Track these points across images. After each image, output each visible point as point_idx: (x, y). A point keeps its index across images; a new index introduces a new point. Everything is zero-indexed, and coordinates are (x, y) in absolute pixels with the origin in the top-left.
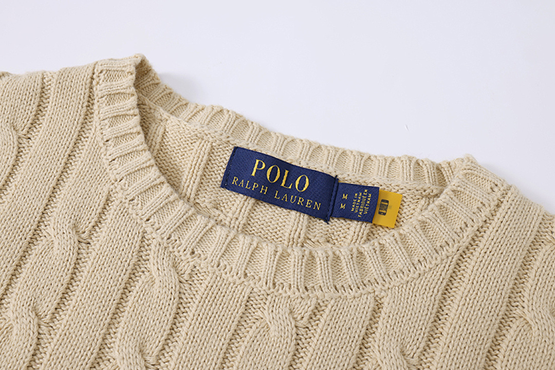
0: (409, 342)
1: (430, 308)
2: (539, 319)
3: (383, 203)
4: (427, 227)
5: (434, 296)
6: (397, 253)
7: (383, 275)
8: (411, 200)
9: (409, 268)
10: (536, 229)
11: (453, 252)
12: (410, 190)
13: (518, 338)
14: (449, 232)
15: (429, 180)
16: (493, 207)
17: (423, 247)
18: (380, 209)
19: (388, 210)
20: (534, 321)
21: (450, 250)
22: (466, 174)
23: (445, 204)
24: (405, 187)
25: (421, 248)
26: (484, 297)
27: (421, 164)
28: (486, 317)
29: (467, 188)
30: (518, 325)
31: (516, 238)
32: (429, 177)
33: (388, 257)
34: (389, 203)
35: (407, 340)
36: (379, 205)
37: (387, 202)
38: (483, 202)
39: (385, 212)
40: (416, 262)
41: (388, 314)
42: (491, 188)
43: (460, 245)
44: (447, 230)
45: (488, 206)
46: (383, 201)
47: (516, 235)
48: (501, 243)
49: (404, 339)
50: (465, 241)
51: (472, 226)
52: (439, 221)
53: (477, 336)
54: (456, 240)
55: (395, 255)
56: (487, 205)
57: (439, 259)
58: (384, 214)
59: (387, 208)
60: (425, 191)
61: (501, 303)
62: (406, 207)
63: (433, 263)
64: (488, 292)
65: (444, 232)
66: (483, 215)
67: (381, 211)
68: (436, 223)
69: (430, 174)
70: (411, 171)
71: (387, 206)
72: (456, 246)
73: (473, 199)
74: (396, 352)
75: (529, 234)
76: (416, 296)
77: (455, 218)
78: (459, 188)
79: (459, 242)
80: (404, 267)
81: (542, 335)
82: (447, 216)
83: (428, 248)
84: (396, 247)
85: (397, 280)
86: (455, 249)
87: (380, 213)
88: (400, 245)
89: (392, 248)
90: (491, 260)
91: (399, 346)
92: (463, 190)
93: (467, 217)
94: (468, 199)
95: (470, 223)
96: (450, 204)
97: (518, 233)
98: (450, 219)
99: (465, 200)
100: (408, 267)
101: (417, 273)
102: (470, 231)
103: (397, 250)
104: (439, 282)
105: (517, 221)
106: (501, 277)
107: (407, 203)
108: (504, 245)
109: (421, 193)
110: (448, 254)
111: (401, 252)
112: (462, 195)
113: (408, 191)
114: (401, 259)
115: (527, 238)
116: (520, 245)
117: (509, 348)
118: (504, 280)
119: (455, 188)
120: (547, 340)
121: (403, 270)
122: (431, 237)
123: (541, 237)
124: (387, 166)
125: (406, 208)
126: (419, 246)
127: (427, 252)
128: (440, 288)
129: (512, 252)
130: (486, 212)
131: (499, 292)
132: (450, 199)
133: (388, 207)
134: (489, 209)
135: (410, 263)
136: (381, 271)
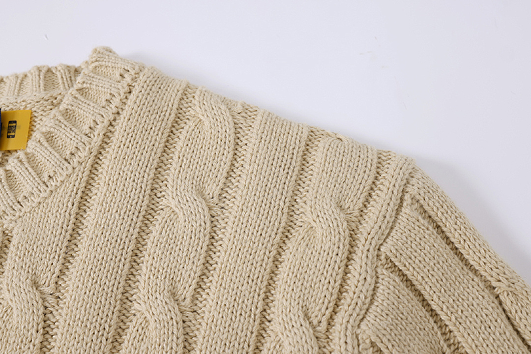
0: (43, 270)
1: (65, 226)
2: (183, 204)
3: (10, 125)
4: (54, 137)
5: (68, 211)
6: (24, 176)
7: (11, 204)
8: (42, 113)
9: (39, 187)
10: (175, 106)
11: (85, 157)
12: (37, 102)
13: (164, 231)
14: (76, 136)
15: (64, 86)
16: (123, 96)
17: (50, 160)
18: (8, 133)
19: (17, 131)
20: (179, 207)
21: (82, 155)
22: (96, 67)
23: (70, 107)
24: (32, 100)
25: (48, 162)
26: (122, 196)
27: (54, 72)
28: (126, 217)
29: (93, 83)
30: (164, 216)
31: (152, 122)
32: (64, 83)
33: (17, 183)
34: (17, 123)
35: (40, 268)
36: (7, 128)
37: (15, 122)
38: (112, 92)
39: (13, 134)
40: (46, 179)
41: (16, 246)
42: (121, 75)
43: (91, 146)
44: (73, 134)
45: (118, 95)
46: (10, 122)
47: (152, 118)
48: (136, 132)
49: (36, 268)
50: (97, 140)
51: (103, 122)
52: (63, 126)
53: (116, 241)
54: (86, 142)
55: (22, 178)
56: (116, 95)
57: (70, 168)
58: (13, 136)
59: (15, 130)
60: (56, 98)
61: (141, 197)
62: (38, 122)
63: (65, 174)
64: (125, 190)
65: (71, 137)
66: (113, 107)
67: (9, 134)
68: (61, 129)
69: (65, 79)
70: (41, 82)
71: (15, 126)
72: (87, 149)
73: (102, 92)
74: (26, 285)
75: (167, 114)
76: (48, 217)
77: (84, 119)
78: (85, 85)
79: (90, 144)
80: (33, 188)
81: (188, 220)
82: (76, 118)
83: (56, 160)
84: (21, 169)
85: (29, 204)
86: (86, 153)
87: (8, 137)
88: (27, 165)
89: (18, 171)
90: (126, 153)
91: (30, 278)
92: (88, 85)
93: (95, 114)
94: (97, 93)
95: (99, 119)
96: (75, 105)
97: (154, 116)
98: (79, 121)
99: (94, 96)
100: (37, 188)
101: (48, 190)
102: (100, 129)
103: (23, 171)
104: (73, 194)
105: (151, 103)
106: (139, 169)
107: (39, 118)
108: (139, 133)
109: (52, 102)
110: (80, 160)
111: (27, 173)
112: (90, 91)
113: (36, 104)
114: (29, 181)
115: (166, 119)
116: (158, 128)
117: (155, 244)
118: (142, 172)
119: (80, 86)
120: (194, 224)
121: (33, 192)
122: (61, 147)
123: (185, 115)
124: (18, 84)
125: (39, 124)
126: (46, 160)
127: (55, 165)
128: (75, 200)
129: (150, 138)
130: (116, 102)
131: (139, 186)
132: (75, 100)
133: (17, 127)
134: (119, 98)
135: (39, 182)
136: (8, 200)
